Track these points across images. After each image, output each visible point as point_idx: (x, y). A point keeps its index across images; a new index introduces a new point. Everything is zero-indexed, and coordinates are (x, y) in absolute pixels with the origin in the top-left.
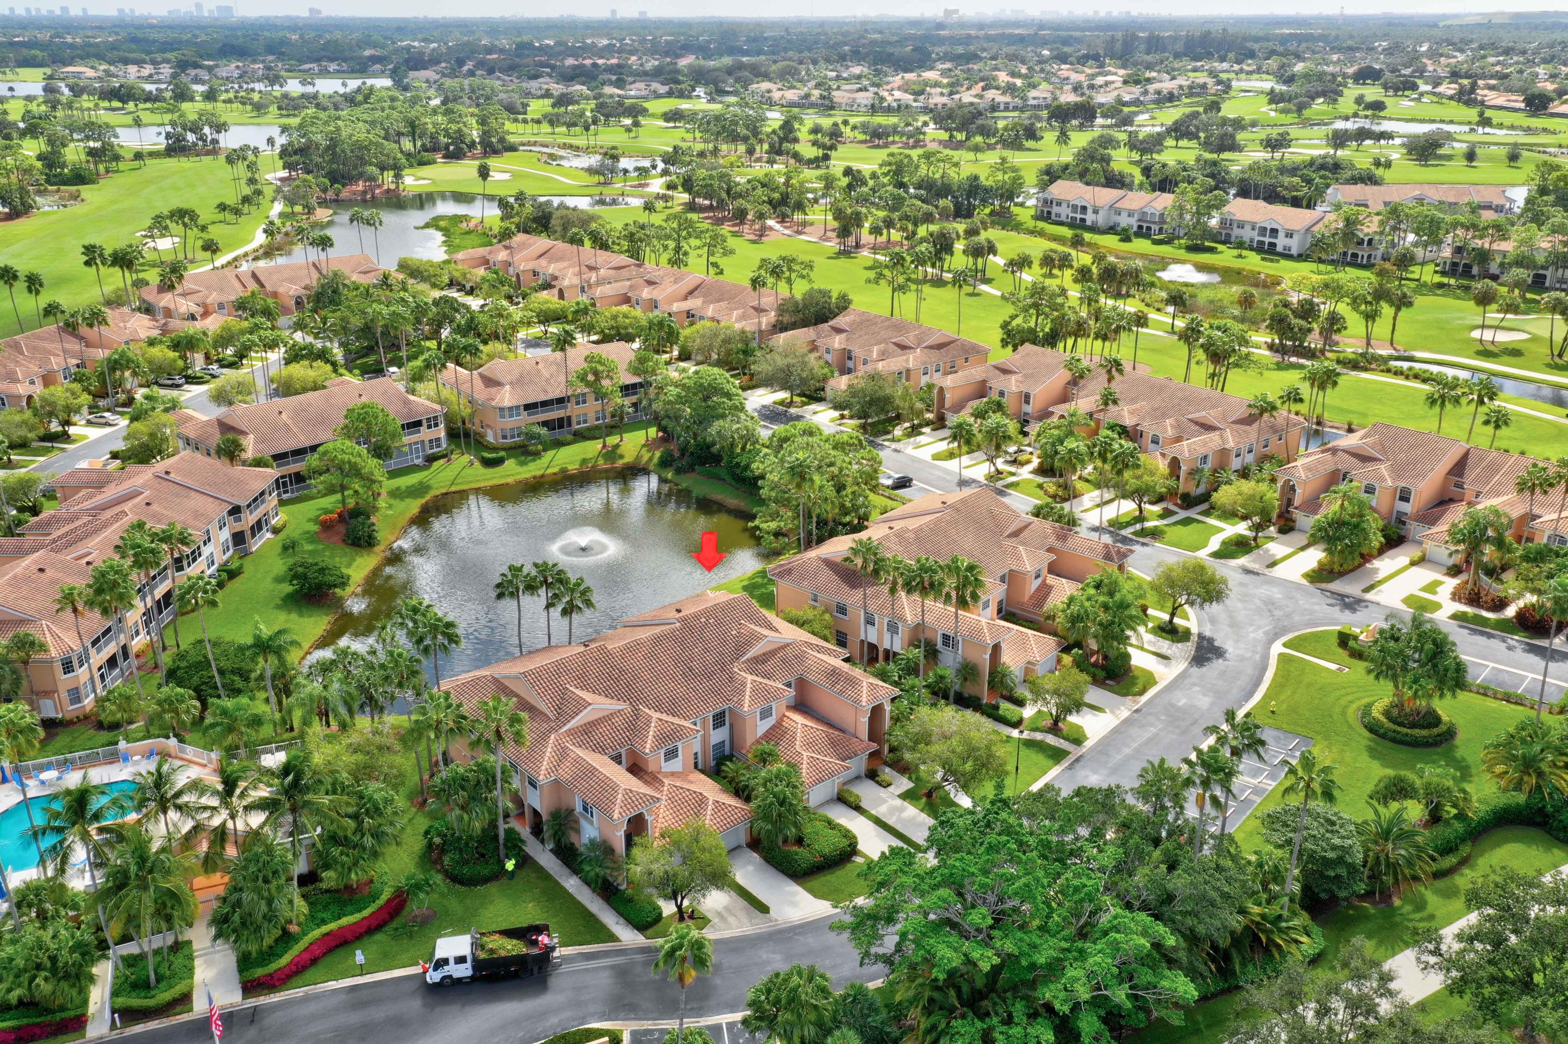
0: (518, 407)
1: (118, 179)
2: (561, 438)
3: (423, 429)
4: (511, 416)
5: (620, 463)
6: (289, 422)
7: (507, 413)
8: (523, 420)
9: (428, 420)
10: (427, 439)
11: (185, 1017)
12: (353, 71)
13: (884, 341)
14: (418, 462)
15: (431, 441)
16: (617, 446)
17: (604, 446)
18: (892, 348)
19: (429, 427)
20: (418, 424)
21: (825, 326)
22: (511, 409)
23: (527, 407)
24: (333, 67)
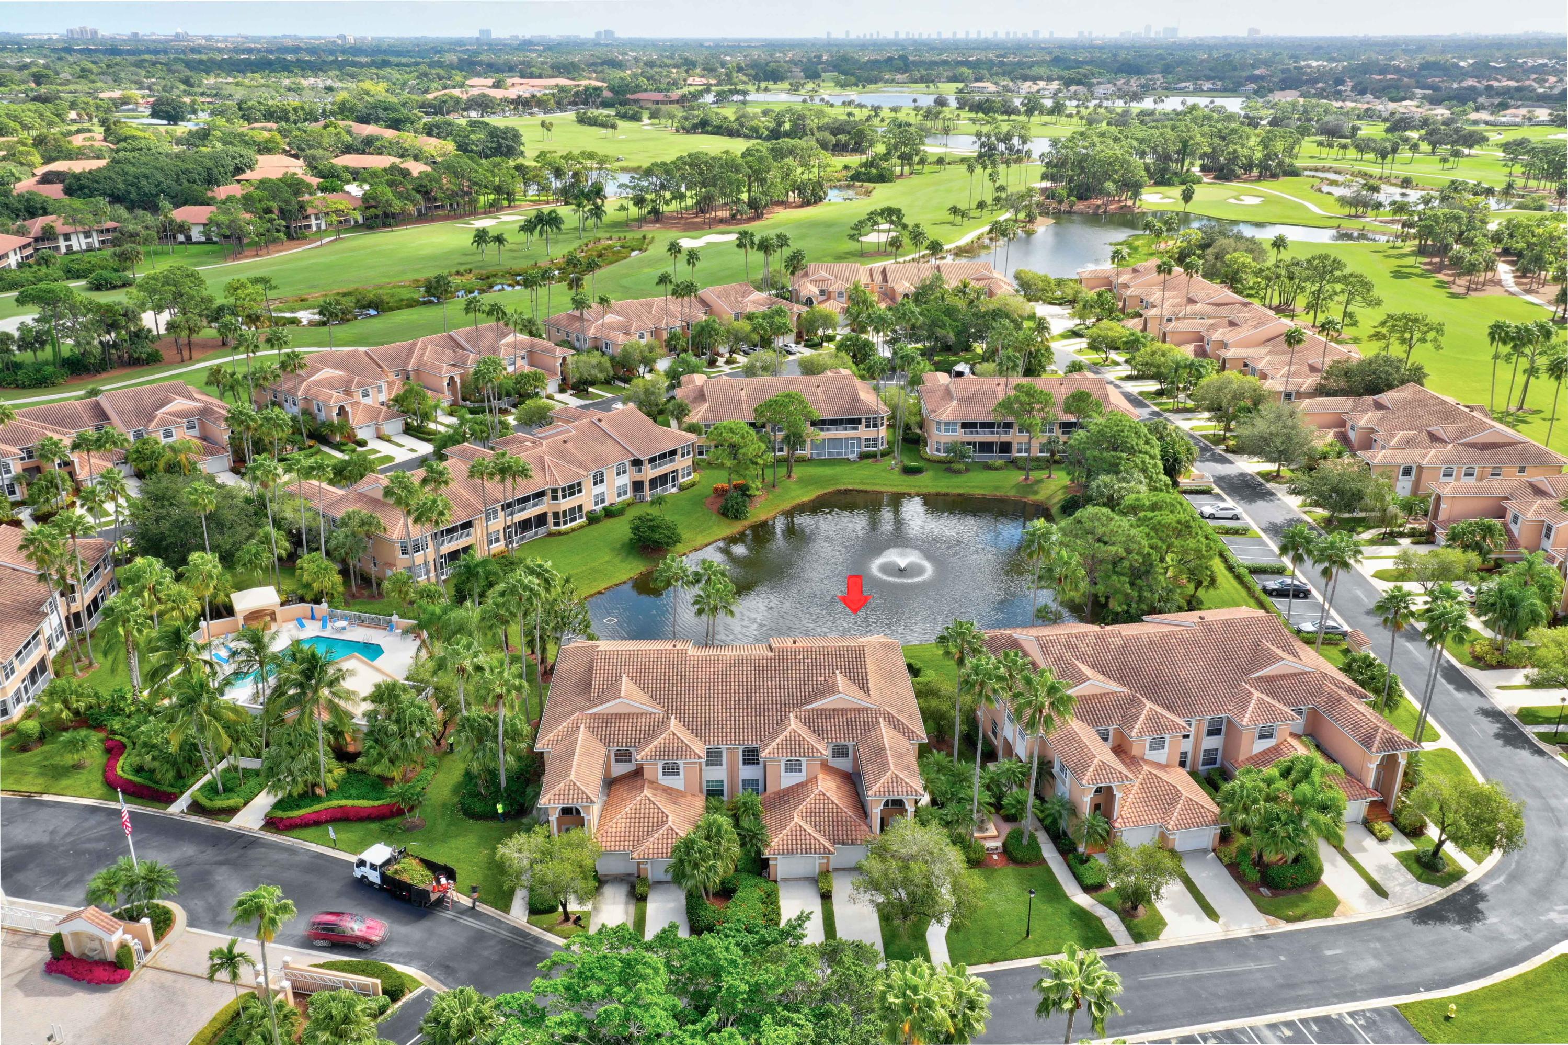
0: (955, 424)
1: (915, 179)
2: (991, 462)
3: (862, 427)
4: (947, 431)
5: (1032, 498)
6: (744, 398)
7: (943, 427)
8: (960, 435)
9: (868, 419)
10: (863, 437)
11: (221, 825)
12: (1225, 90)
13: (1420, 428)
14: (852, 456)
15: (867, 440)
16: (1039, 481)
17: (1027, 478)
18: (1424, 436)
19: (868, 426)
20: (858, 421)
21: (1369, 399)
22: (947, 424)
23: (965, 425)
24: (1207, 85)
